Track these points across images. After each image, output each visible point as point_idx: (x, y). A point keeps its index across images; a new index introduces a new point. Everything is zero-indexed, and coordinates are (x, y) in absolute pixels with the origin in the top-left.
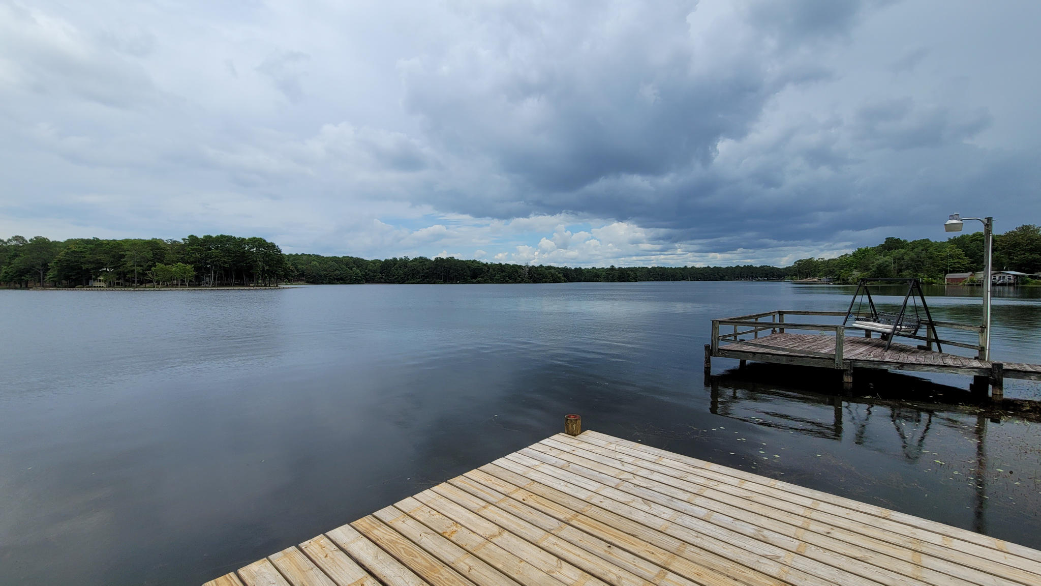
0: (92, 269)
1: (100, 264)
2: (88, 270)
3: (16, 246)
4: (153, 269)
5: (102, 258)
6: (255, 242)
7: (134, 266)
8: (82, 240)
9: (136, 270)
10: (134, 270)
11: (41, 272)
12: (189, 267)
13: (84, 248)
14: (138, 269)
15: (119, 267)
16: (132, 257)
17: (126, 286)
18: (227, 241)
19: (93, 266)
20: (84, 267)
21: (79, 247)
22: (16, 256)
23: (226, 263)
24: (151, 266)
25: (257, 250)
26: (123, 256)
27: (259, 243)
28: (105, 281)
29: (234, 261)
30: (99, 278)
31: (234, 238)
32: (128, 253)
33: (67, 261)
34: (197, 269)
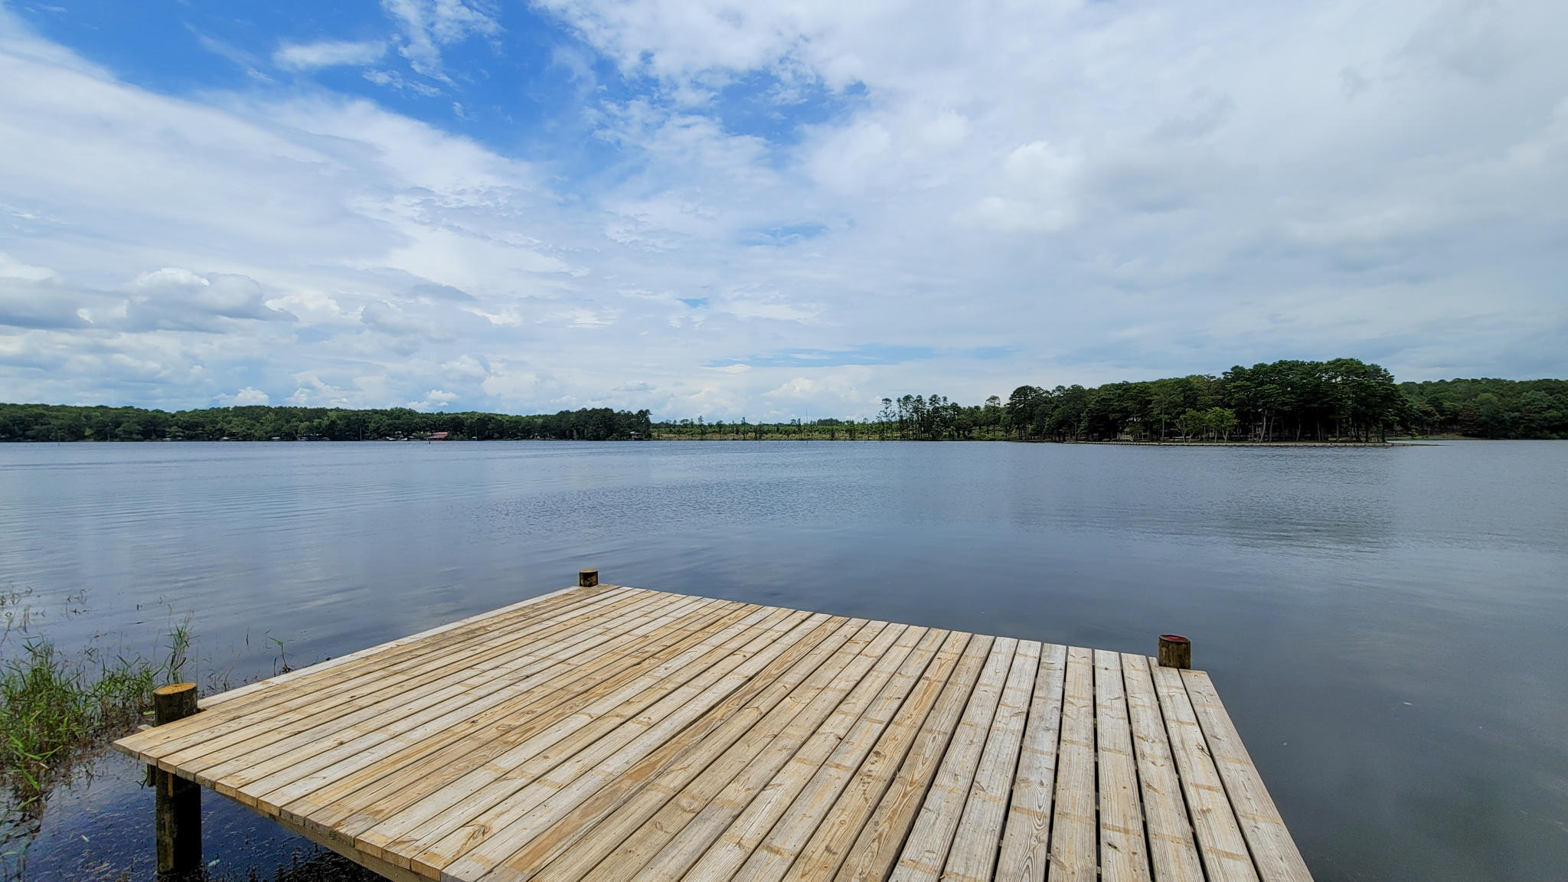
0: (1119, 419)
1: (1126, 413)
2: (1115, 421)
3: (1059, 396)
4: (1182, 417)
5: (1129, 404)
6: (1342, 365)
7: (1161, 414)
8: (1113, 385)
9: (1163, 420)
10: (1161, 420)
11: (1076, 424)
12: (1228, 412)
13: (1114, 394)
14: (1164, 417)
15: (1146, 415)
16: (1160, 402)
17: (1152, 441)
18: (1290, 369)
19: (1118, 415)
20: (1112, 416)
21: (1109, 394)
22: (1057, 407)
23: (1287, 404)
24: (1179, 414)
25: (1343, 379)
26: (1149, 402)
27: (1348, 367)
28: (1131, 433)
29: (1300, 401)
30: (1125, 430)
31: (1303, 364)
32: (1156, 397)
33: (1097, 410)
34: (1239, 415)
